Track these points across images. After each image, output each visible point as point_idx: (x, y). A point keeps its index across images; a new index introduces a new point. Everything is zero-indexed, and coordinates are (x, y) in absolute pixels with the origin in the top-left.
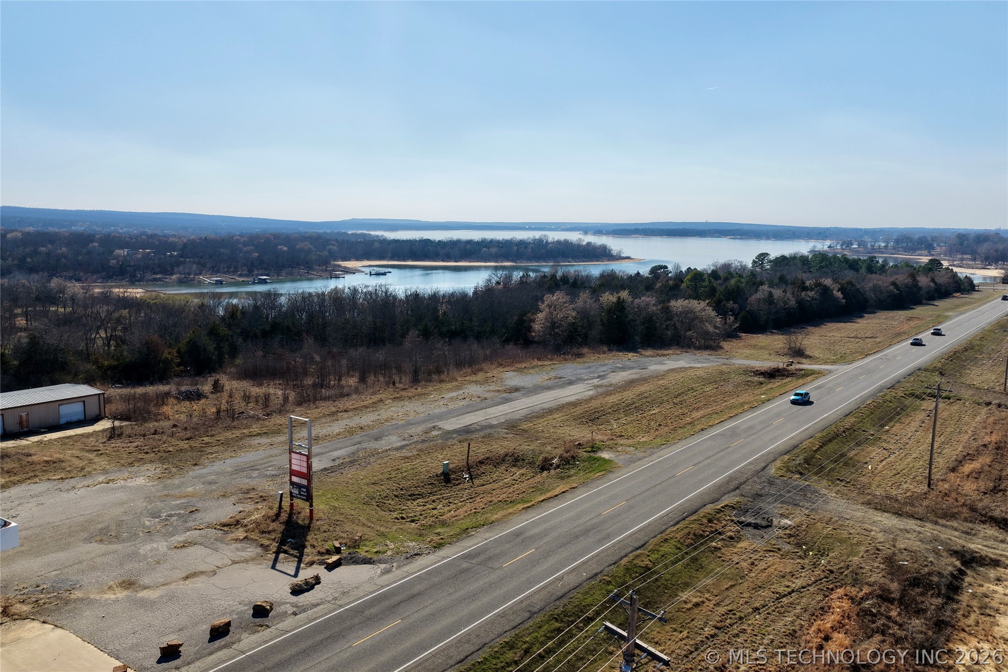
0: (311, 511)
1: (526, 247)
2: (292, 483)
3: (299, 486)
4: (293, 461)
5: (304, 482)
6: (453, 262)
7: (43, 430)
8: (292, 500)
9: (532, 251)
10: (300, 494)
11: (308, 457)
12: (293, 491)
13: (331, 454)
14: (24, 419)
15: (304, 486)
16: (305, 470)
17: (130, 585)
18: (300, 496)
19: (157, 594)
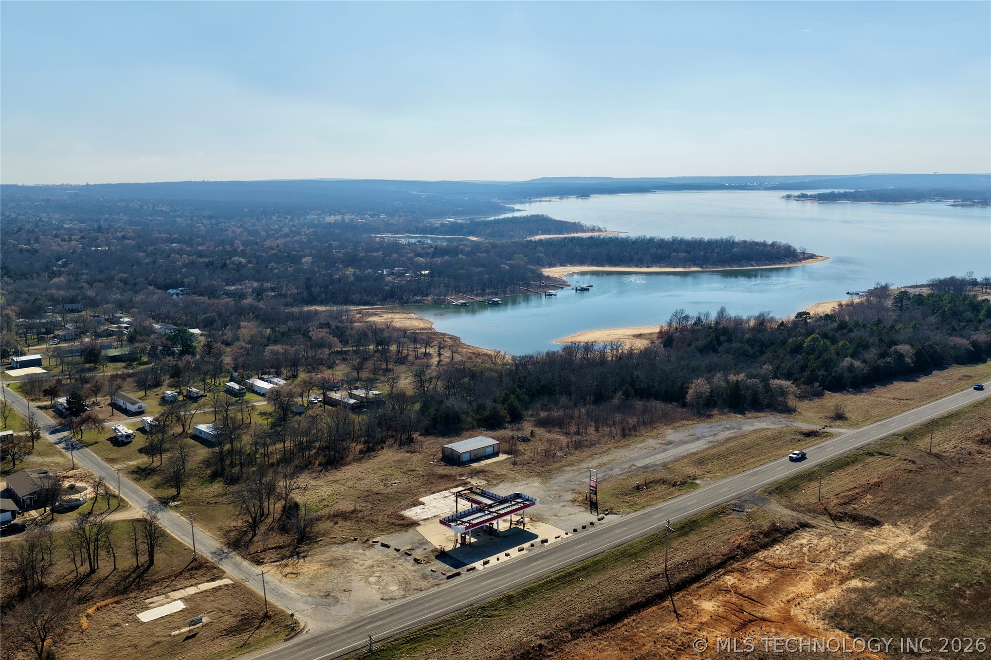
0: (597, 498)
5: (595, 489)
7: (484, 459)
8: (590, 494)
12: (591, 491)
14: (475, 453)
15: (594, 491)
16: (595, 486)
17: (556, 516)
18: (593, 493)
19: (564, 518)
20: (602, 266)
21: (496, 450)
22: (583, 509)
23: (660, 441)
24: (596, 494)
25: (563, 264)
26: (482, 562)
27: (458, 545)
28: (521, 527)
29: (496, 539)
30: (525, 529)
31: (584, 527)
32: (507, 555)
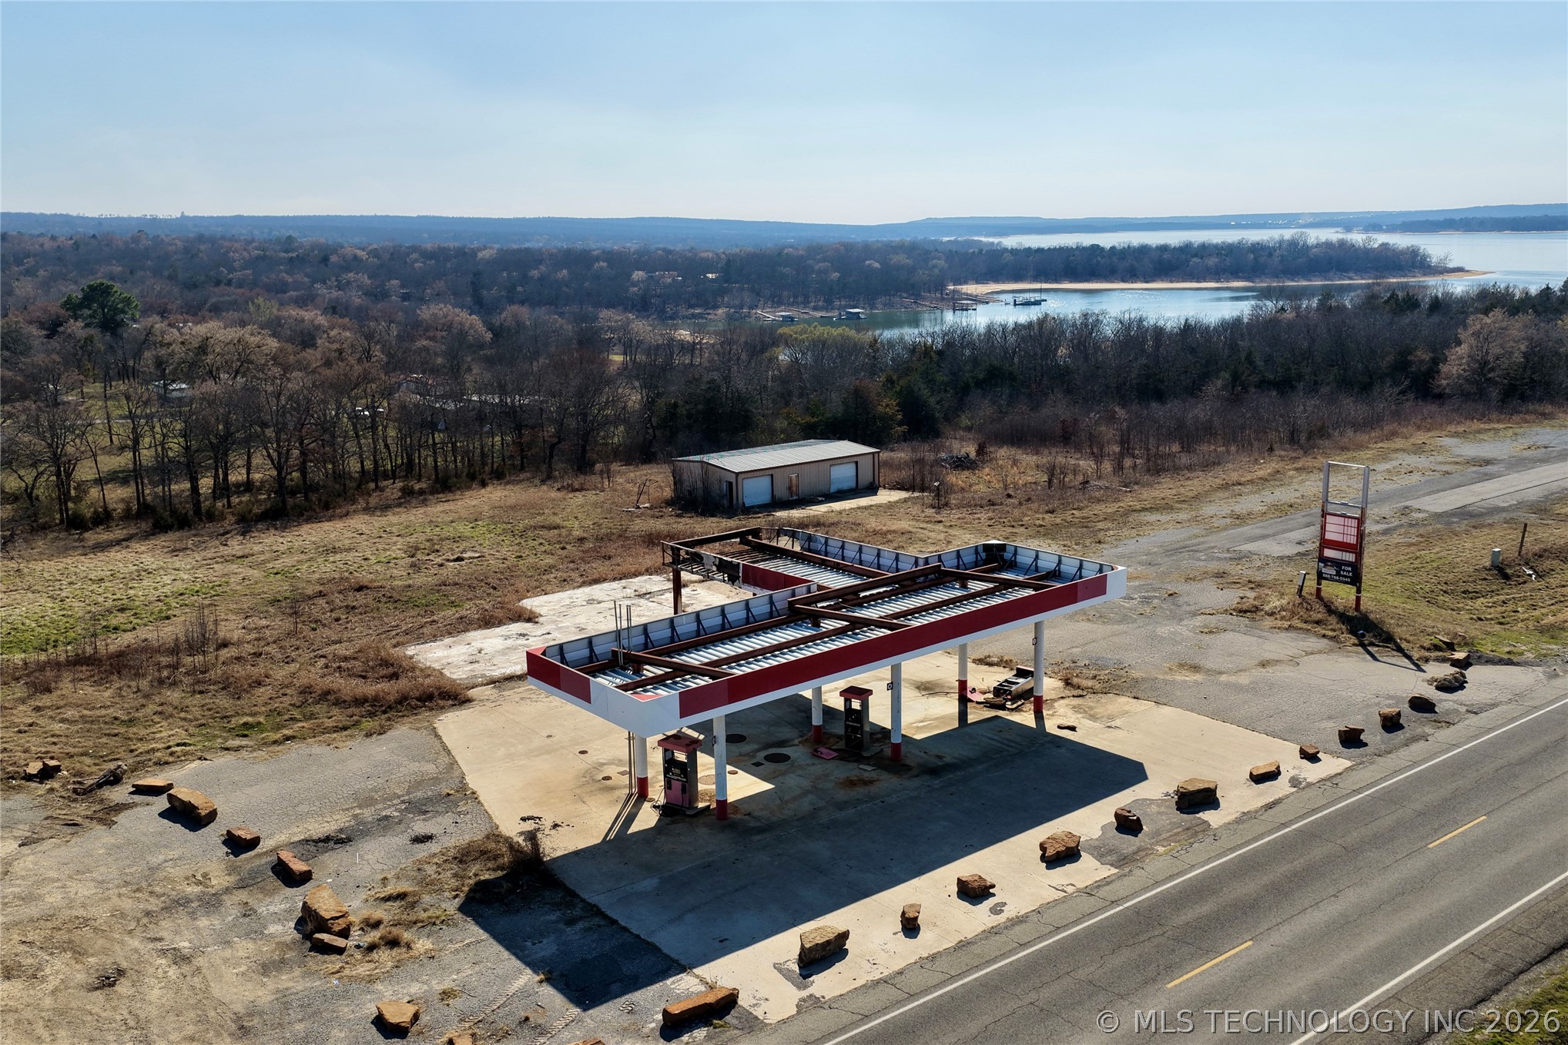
0: (1358, 599)
1: (1270, 255)
2: (1322, 559)
3: (1338, 564)
4: (1328, 527)
5: (1350, 557)
6: (1142, 282)
7: (820, 499)
8: (1319, 583)
9: (1281, 261)
10: (1338, 574)
11: (1361, 521)
12: (1324, 570)
13: (1286, 535)
14: (794, 482)
15: (1348, 564)
16: (1353, 540)
17: (1196, 668)
18: (1339, 578)
19: (1244, 679)
20: (1056, 281)
21: (866, 477)
22: (1313, 643)
23: (1440, 458)
24: (1356, 580)
25: (979, 280)
26: (787, 944)
27: (647, 818)
28: (1026, 718)
29: (887, 783)
30: (1051, 727)
31: (1391, 724)
32: (973, 892)
